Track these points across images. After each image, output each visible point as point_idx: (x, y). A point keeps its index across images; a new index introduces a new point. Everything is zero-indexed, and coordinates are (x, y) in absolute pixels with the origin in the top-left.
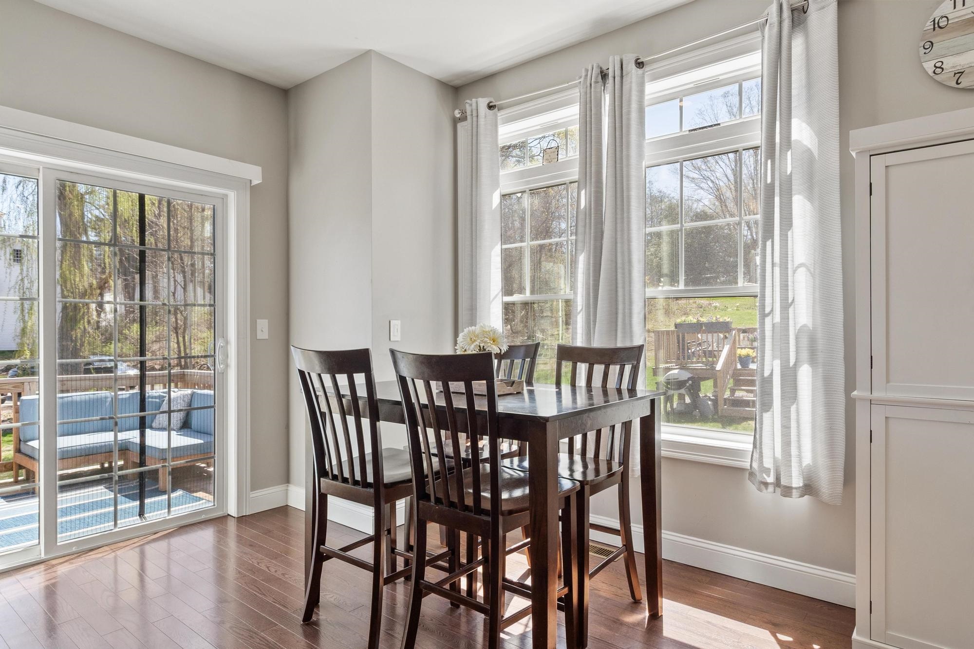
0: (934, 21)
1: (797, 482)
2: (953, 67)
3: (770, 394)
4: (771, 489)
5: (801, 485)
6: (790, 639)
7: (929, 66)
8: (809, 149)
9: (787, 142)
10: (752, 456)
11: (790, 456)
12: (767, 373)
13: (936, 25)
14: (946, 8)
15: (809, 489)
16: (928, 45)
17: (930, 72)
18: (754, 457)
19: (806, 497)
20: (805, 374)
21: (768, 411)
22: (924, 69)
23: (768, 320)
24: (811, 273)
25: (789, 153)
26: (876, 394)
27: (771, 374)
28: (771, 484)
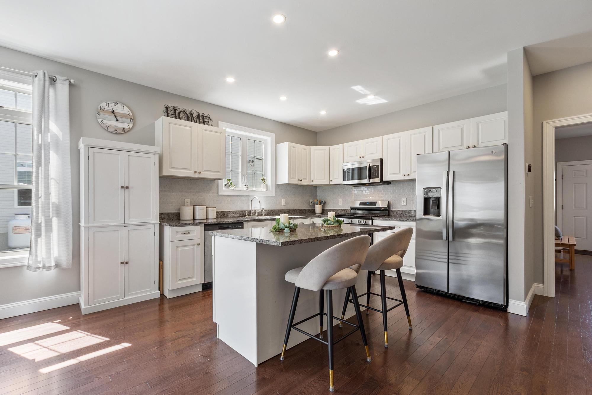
0: (101, 107)
1: (53, 264)
2: (106, 124)
3: (41, 230)
4: (41, 269)
5: (54, 265)
6: (60, 320)
7: (99, 120)
8: (56, 135)
9: (48, 129)
10: (29, 258)
11: (51, 254)
12: (39, 222)
13: (101, 109)
14: (103, 104)
15: (57, 266)
16: (99, 114)
17: (100, 122)
18: (30, 259)
19: (56, 269)
20: (55, 221)
21: (40, 237)
22: (98, 121)
23: (40, 200)
24: (57, 182)
25: (49, 134)
26: (91, 225)
27: (41, 223)
28: (41, 267)
